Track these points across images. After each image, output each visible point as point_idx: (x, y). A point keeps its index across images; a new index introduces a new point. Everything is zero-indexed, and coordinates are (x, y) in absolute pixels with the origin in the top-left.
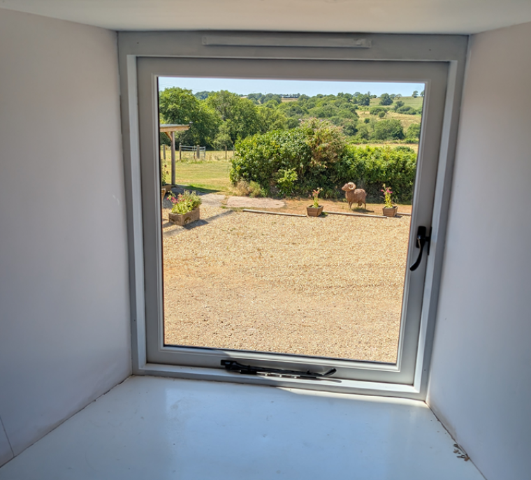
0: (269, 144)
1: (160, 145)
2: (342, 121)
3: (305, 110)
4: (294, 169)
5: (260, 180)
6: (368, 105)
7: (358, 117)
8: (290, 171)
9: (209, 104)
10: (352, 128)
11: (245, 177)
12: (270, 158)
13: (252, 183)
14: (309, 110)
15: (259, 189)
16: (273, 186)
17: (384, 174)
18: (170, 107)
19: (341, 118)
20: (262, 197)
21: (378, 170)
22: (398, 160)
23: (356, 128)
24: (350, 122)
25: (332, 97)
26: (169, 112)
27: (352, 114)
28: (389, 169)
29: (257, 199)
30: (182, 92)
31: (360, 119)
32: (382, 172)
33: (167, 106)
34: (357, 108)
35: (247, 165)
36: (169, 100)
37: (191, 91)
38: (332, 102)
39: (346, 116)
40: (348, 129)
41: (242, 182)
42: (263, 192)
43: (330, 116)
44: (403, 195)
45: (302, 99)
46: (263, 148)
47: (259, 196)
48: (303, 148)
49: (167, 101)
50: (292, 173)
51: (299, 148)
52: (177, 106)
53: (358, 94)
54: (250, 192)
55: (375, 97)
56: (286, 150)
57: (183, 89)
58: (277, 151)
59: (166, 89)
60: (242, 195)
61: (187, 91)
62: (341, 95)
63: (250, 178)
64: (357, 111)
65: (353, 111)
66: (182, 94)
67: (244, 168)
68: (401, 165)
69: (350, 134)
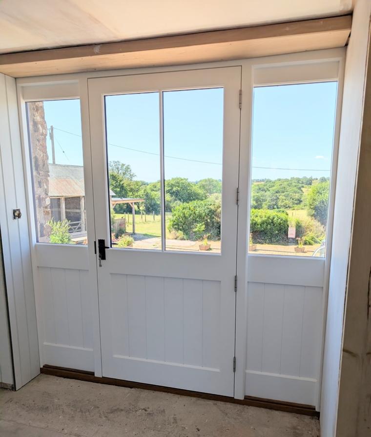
0: (190, 209)
1: (165, 211)
2: (291, 195)
3: (267, 189)
4: (203, 223)
5: (184, 230)
6: (311, 184)
7: (303, 192)
8: (201, 225)
9: (200, 187)
10: (298, 200)
11: (176, 228)
12: (189, 217)
13: (180, 231)
14: (270, 189)
15: (183, 235)
16: (192, 233)
17: (259, 226)
18: (175, 189)
19: (291, 193)
20: (185, 240)
21: (255, 224)
22: (269, 218)
23: (302, 199)
24: (297, 196)
25: (287, 180)
26: (174, 192)
27: (299, 191)
28: (263, 223)
29: (181, 241)
30: (182, 180)
31: (304, 194)
32: (258, 225)
33: (172, 188)
34: (303, 187)
35: (176, 221)
36: (174, 185)
37: (187, 179)
38: (285, 183)
39: (295, 192)
40: (296, 200)
41: (174, 231)
42: (185, 237)
43: (283, 192)
44: (273, 239)
45: (267, 182)
46: (186, 211)
47: (183, 239)
48: (210, 211)
49: (172, 186)
50: (202, 225)
51: (207, 211)
52: (179, 188)
53: (305, 178)
54: (177, 237)
55: (317, 179)
56: (199, 213)
57: (183, 178)
58: (195, 213)
59: (173, 179)
60: (173, 239)
61: (185, 179)
62: (292, 178)
63: (178, 229)
64: (302, 189)
65: (300, 188)
66: (181, 182)
67: (175, 223)
68: (271, 221)
69: (297, 204)
